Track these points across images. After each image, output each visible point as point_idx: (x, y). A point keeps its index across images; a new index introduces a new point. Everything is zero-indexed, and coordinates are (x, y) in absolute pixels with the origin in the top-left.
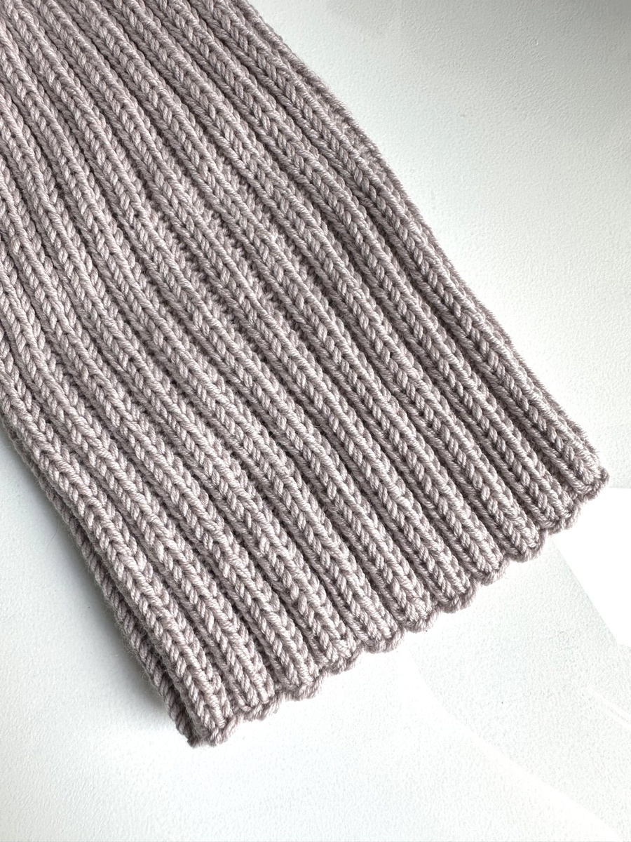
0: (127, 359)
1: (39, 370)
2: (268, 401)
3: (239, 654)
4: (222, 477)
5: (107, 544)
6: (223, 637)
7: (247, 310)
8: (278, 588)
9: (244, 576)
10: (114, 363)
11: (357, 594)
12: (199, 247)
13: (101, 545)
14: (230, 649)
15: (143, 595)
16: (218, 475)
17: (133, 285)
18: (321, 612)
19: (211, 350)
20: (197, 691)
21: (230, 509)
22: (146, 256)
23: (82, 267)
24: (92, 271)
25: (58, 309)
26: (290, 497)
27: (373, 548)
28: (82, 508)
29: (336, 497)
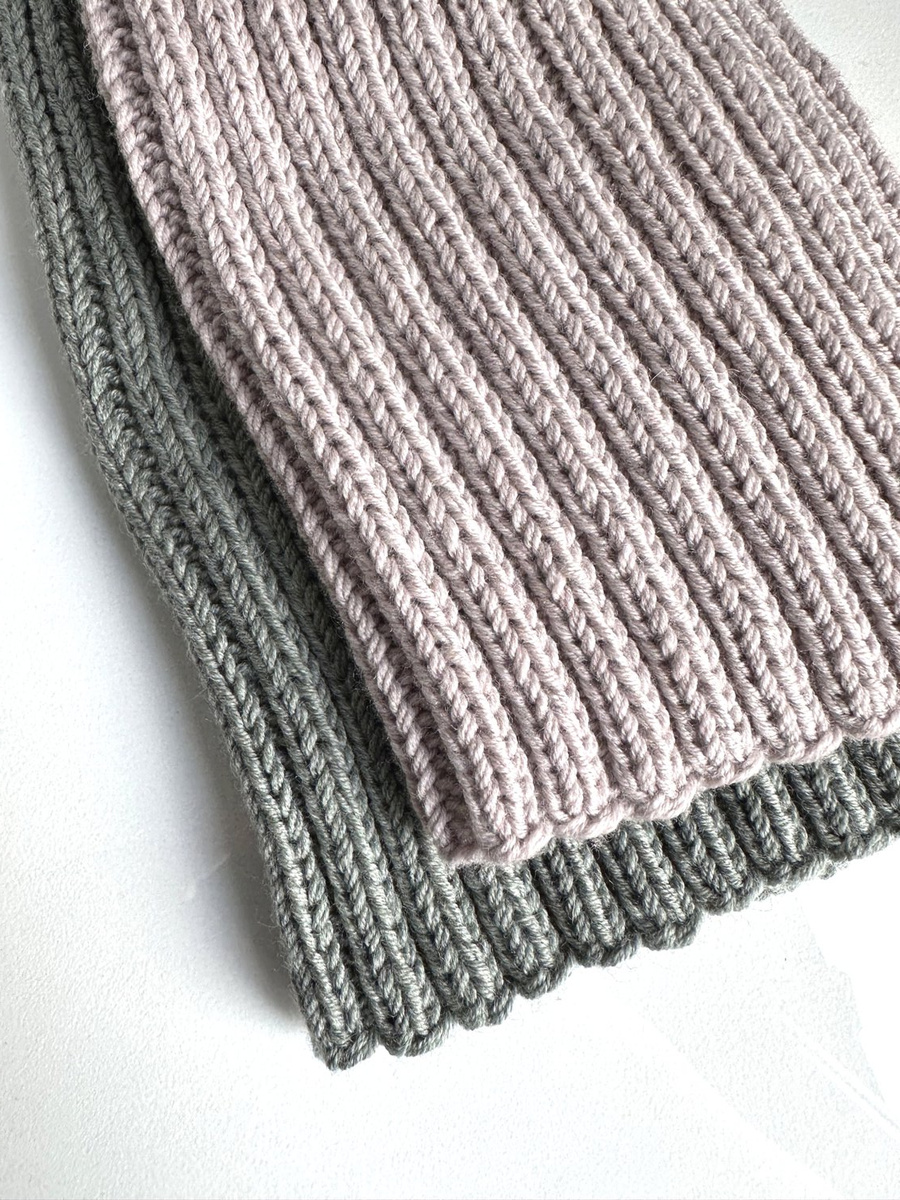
0: (433, 219)
1: (287, 218)
2: (659, 320)
3: (565, 725)
4: (565, 434)
5: (361, 509)
6: (543, 694)
7: (639, 168)
8: (640, 633)
9: (587, 600)
10: (409, 224)
11: (776, 661)
12: (568, 57)
13: (351, 510)
14: (551, 716)
15: (416, 602)
16: (558, 428)
17: (459, 102)
18: (710, 683)
19: (570, 226)
20: (490, 771)
21: (573, 490)
22: (478, 59)
23: (375, 65)
24: (390, 71)
25: (326, 131)
26: (679, 487)
27: (814, 588)
28: (321, 445)
29: (759, 497)
